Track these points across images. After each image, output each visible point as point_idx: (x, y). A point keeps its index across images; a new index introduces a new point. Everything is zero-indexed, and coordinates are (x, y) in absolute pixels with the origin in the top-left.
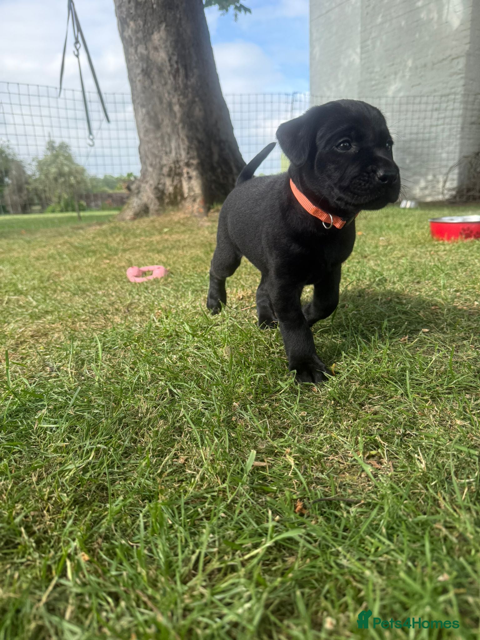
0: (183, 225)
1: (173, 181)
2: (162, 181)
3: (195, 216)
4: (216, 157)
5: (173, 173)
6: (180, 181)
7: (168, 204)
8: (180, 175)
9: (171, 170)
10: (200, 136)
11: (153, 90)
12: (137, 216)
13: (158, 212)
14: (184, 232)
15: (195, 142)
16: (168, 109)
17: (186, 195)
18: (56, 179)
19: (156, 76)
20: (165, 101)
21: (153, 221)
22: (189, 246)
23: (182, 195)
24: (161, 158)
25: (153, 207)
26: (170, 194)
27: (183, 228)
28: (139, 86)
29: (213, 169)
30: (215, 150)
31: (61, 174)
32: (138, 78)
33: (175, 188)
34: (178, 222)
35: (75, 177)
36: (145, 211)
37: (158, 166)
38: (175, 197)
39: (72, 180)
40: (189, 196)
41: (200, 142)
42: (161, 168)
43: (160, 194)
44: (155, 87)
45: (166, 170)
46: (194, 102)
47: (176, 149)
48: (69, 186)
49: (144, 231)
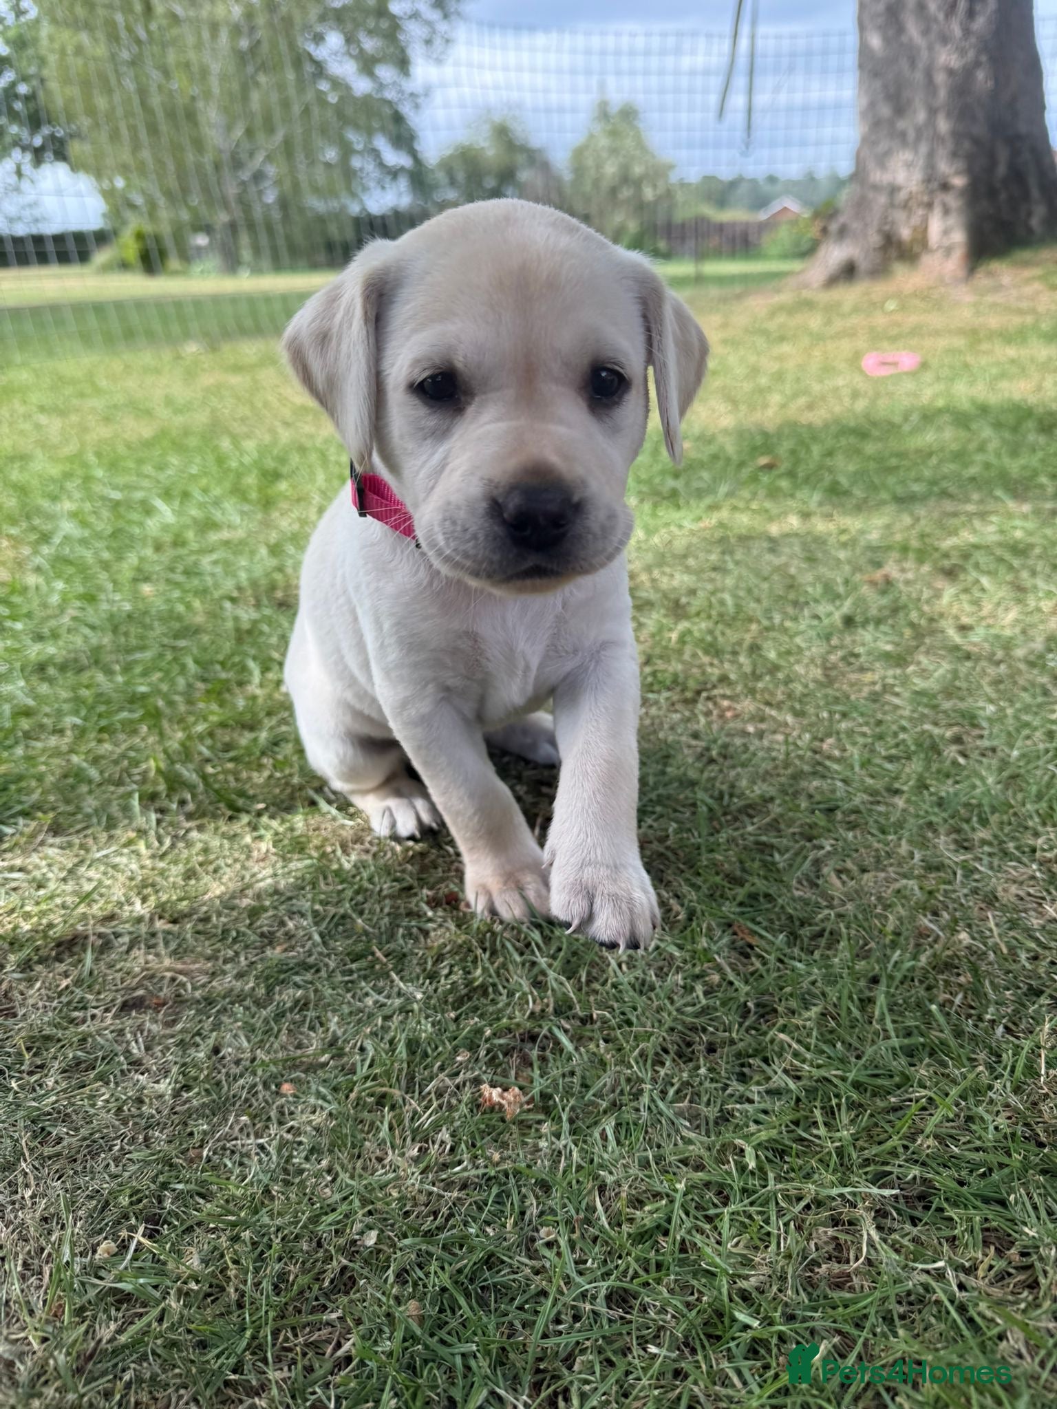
0: (925, 299)
1: (912, 216)
2: (891, 217)
3: (947, 285)
4: (1002, 170)
5: (913, 203)
6: (927, 219)
7: (898, 260)
8: (928, 207)
9: (912, 195)
10: (980, 130)
12: (832, 281)
13: (875, 275)
14: (927, 311)
15: (967, 145)
17: (933, 244)
18: (614, 191)
21: (866, 293)
22: (936, 333)
23: (925, 245)
24: (894, 175)
25: (866, 264)
26: (902, 242)
27: (923, 305)
29: (992, 193)
30: (1003, 155)
31: (625, 178)
33: (915, 230)
34: (914, 295)
35: (654, 186)
36: (849, 272)
37: (887, 190)
38: (913, 248)
39: (649, 194)
40: (939, 246)
41: (976, 141)
42: (892, 194)
43: (887, 242)
45: (901, 197)
46: (977, 64)
48: (640, 207)
49: (856, 310)
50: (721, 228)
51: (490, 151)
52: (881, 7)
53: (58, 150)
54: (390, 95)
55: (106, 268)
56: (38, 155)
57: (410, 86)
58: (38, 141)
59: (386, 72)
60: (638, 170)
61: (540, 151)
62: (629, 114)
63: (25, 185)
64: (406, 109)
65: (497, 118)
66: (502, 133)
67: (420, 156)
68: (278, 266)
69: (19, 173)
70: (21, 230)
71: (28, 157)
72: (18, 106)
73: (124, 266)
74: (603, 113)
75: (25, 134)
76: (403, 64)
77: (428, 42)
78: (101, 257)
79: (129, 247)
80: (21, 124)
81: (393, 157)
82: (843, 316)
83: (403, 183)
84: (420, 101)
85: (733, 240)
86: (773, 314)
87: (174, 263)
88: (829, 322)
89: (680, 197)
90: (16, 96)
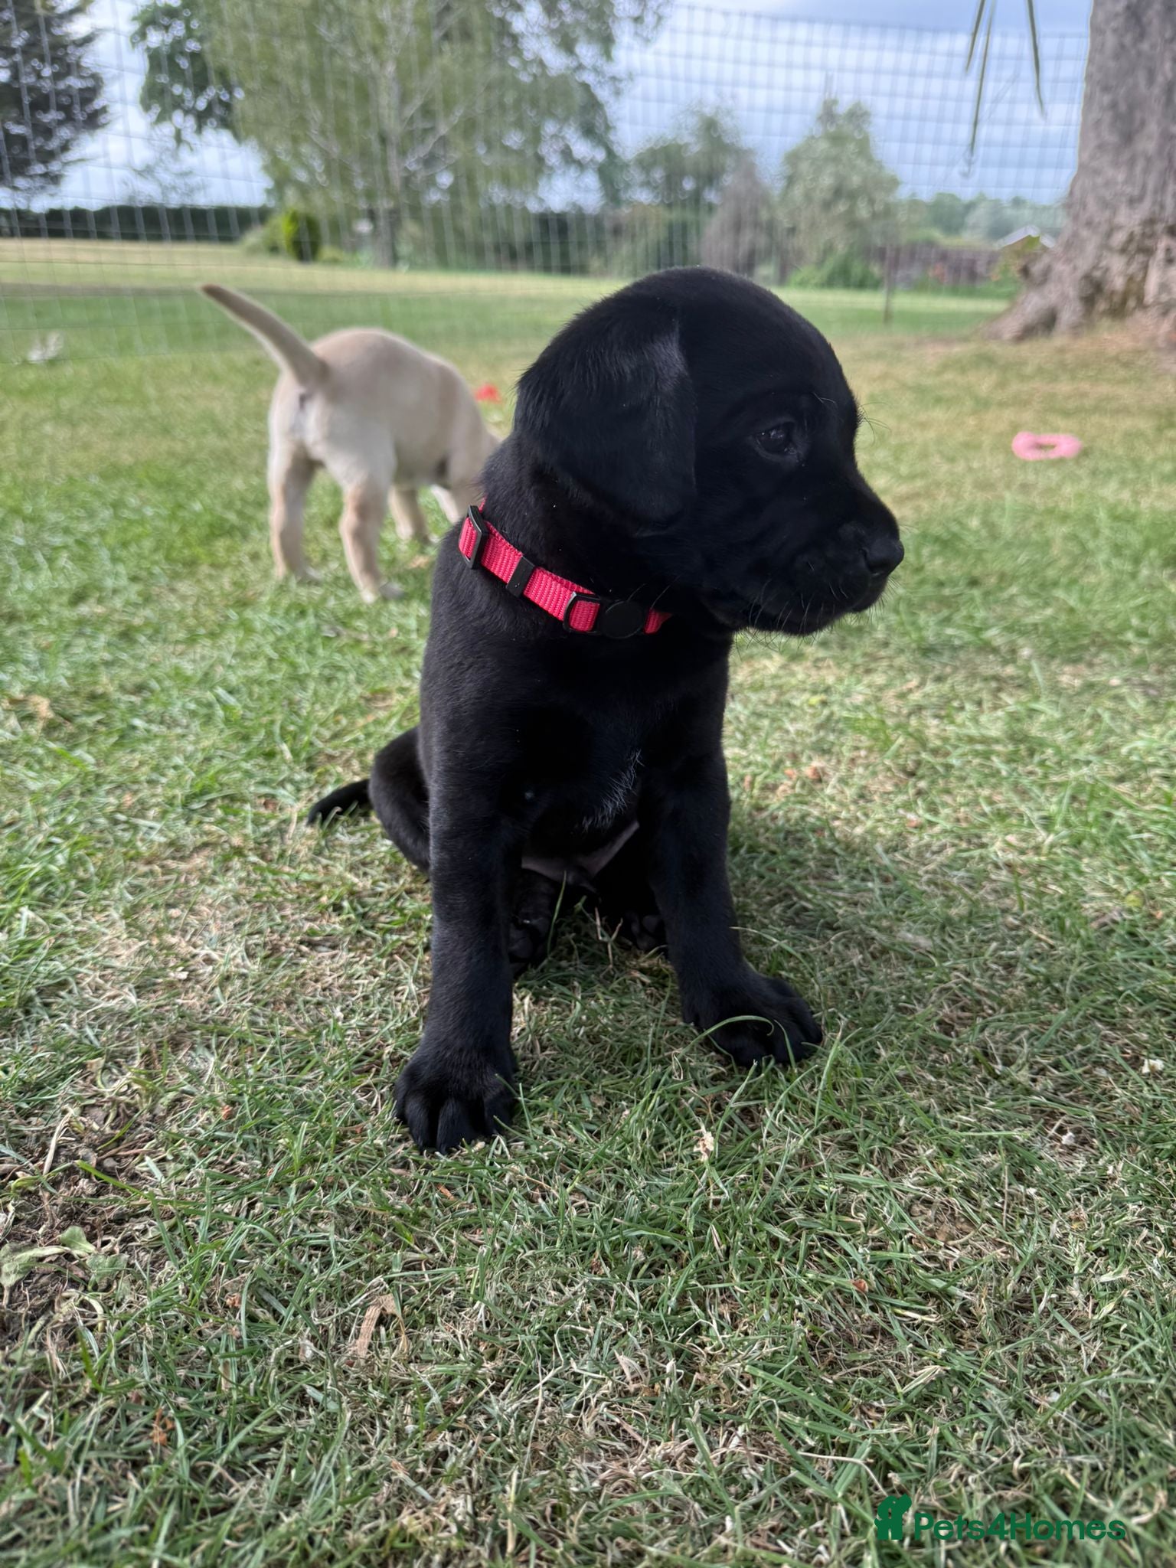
0: (1126, 365)
1: (1129, 263)
2: (1103, 263)
3: (1158, 349)
5: (1132, 247)
6: (1145, 268)
7: (1104, 313)
8: (1149, 252)
9: (1131, 238)
11: (1139, 54)
12: (1028, 333)
13: (1076, 330)
14: (1124, 381)
16: (1163, 99)
17: (1149, 298)
18: (827, 205)
19: (1156, 22)
20: (1160, 79)
21: (1061, 351)
22: (1125, 411)
23: (1140, 299)
24: (1115, 211)
25: (1068, 315)
26: (1113, 293)
27: (1122, 373)
28: (1111, 41)
31: (841, 190)
32: (1114, 24)
33: (1130, 279)
34: (1116, 359)
35: (872, 202)
36: (1047, 323)
37: (1104, 228)
38: (1124, 301)
39: (863, 211)
40: (1157, 303)
42: (1109, 234)
43: (1093, 291)
44: (1145, 46)
45: (1119, 238)
47: (1155, 192)
48: (853, 224)
49: (1040, 370)
50: (944, 256)
51: (695, 147)
52: (1120, 7)
53: (220, 115)
54: (588, 77)
55: (253, 251)
56: (201, 118)
57: (611, 69)
58: (202, 104)
59: (587, 52)
60: (856, 180)
61: (749, 152)
62: (858, 115)
63: (184, 153)
64: (603, 94)
65: (708, 111)
66: (710, 127)
67: (615, 148)
68: (443, 261)
69: (178, 138)
70: (174, 201)
71: (191, 122)
72: (184, 63)
73: (274, 249)
74: (828, 114)
75: (188, 95)
76: (606, 41)
77: (638, 20)
78: (254, 237)
79: (282, 228)
80: (185, 85)
81: (582, 148)
82: (1023, 378)
83: (591, 180)
84: (622, 85)
85: (956, 270)
86: (945, 367)
87: (327, 251)
88: (1002, 385)
89: (902, 216)
90: (183, 53)
